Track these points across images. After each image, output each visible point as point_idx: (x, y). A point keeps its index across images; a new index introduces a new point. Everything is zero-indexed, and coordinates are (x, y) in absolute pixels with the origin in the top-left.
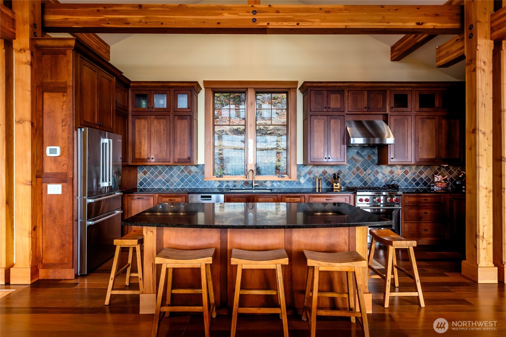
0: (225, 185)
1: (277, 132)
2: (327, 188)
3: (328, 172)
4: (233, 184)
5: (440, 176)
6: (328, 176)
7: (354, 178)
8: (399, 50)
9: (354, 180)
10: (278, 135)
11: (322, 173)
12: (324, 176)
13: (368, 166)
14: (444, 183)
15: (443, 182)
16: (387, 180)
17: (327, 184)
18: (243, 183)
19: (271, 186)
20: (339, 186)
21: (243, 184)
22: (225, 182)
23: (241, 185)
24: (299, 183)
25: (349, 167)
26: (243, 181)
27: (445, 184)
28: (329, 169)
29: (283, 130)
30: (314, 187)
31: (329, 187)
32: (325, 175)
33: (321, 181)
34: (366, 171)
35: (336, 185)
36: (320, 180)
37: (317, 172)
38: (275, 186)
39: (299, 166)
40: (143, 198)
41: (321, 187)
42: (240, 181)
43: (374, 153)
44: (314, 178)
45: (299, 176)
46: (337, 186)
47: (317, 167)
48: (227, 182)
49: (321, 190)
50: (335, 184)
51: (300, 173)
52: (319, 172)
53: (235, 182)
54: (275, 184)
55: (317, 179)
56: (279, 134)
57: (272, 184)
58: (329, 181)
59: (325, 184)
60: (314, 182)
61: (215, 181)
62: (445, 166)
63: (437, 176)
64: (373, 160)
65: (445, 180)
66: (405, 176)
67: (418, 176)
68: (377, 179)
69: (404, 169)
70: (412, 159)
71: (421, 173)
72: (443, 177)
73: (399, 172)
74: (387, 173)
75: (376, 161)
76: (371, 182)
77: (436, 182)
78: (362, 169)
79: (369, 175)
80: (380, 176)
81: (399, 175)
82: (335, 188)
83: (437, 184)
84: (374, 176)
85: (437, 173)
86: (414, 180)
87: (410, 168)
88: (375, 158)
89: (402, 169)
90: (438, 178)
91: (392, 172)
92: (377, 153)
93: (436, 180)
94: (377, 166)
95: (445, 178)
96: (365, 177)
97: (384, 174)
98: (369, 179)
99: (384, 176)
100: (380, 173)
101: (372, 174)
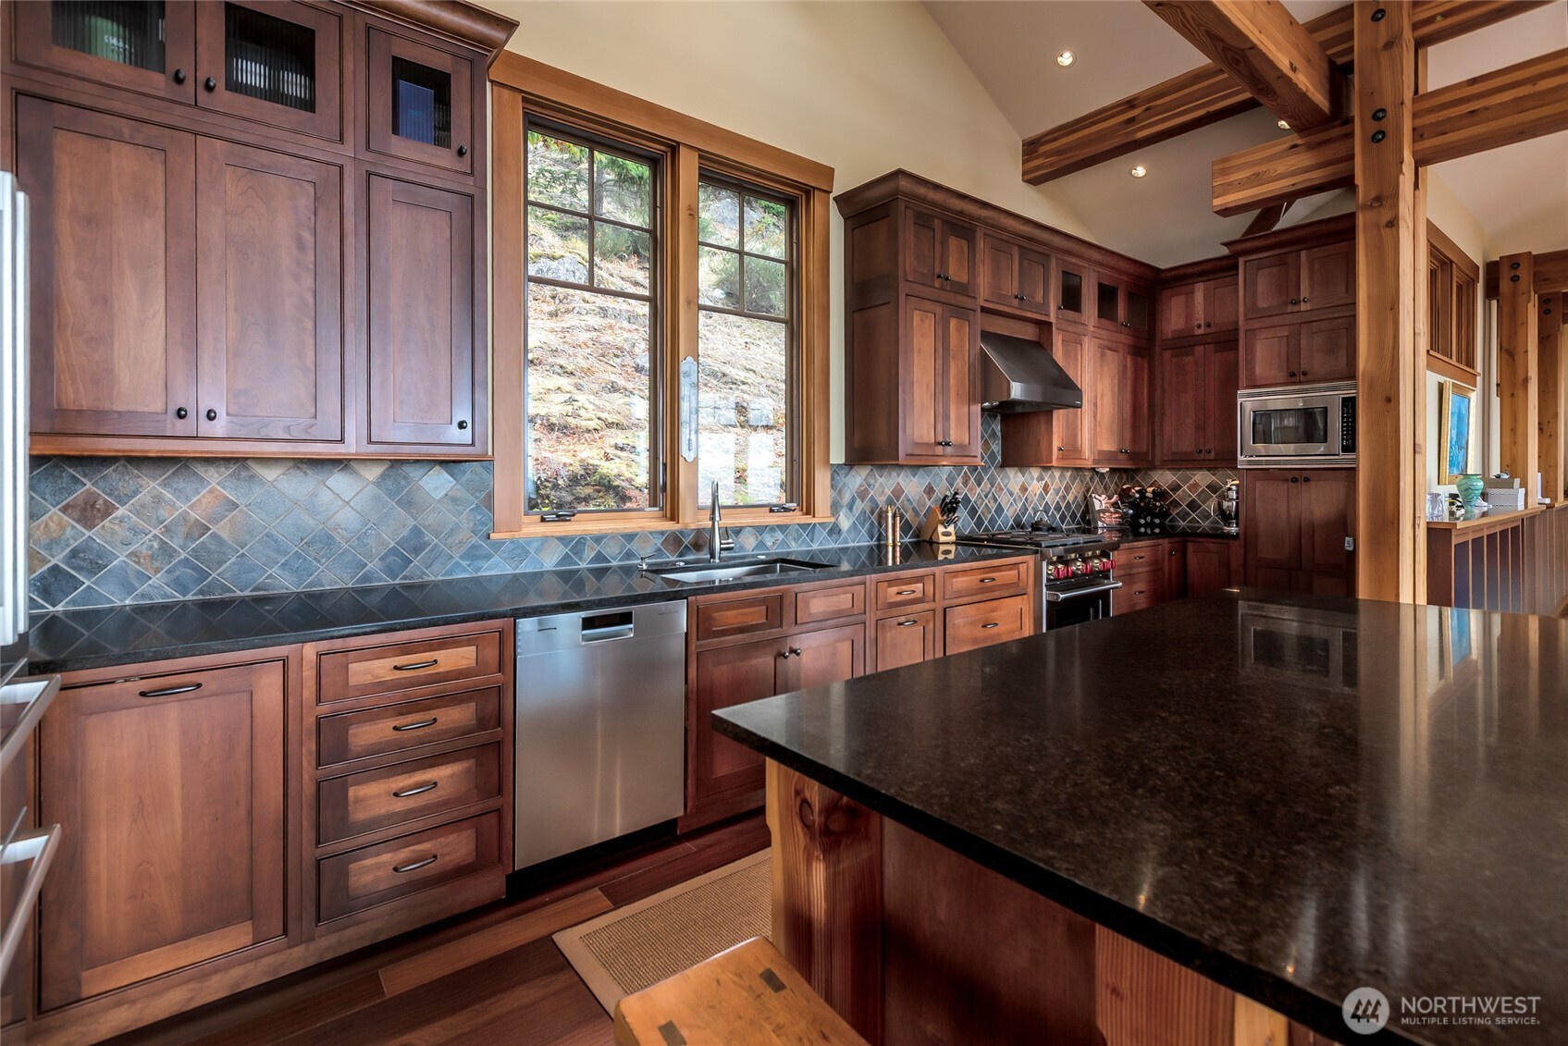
0: (589, 554)
1: (551, 360)
4: (623, 546)
5: (1104, 496)
6: (906, 504)
8: (1059, 152)
10: (558, 369)
11: (892, 492)
13: (985, 471)
14: (1115, 513)
15: (1112, 510)
16: (1017, 510)
18: (659, 542)
19: (756, 548)
20: (953, 533)
21: (662, 544)
22: (590, 542)
23: (653, 550)
24: (834, 530)
26: (662, 533)
27: (1117, 515)
29: (570, 355)
30: (873, 542)
32: (898, 501)
33: (897, 518)
35: (945, 530)
37: (881, 490)
38: (769, 544)
39: (836, 469)
40: (199, 686)
41: (898, 540)
42: (651, 533)
43: (994, 433)
44: (872, 512)
45: (835, 508)
46: (948, 534)
47: (880, 473)
48: (598, 539)
51: (840, 493)
53: (630, 537)
54: (769, 541)
55: (891, 515)
56: (561, 367)
57: (760, 538)
58: (906, 519)
61: (545, 539)
62: (1105, 470)
63: (1097, 496)
64: (993, 456)
65: (1115, 505)
66: (1044, 499)
67: (1064, 497)
68: (1000, 509)
69: (1043, 479)
70: (1087, 452)
71: (1067, 489)
72: (1110, 498)
73: (1036, 487)
74: (1016, 491)
75: (999, 458)
76: (989, 516)
77: (1100, 511)
78: (972, 479)
79: (986, 497)
80: (1004, 500)
81: (1035, 495)
82: (942, 539)
83: (1102, 515)
84: (995, 500)
85: (1090, 489)
86: (1058, 508)
87: (1052, 477)
88: (996, 447)
89: (1040, 478)
90: (1100, 502)
91: (1024, 489)
92: (999, 434)
93: (1097, 508)
94: (999, 469)
95: (1112, 500)
96: (978, 503)
97: (1011, 494)
98: (985, 510)
99: (1012, 500)
100: (1005, 490)
101: (990, 495)
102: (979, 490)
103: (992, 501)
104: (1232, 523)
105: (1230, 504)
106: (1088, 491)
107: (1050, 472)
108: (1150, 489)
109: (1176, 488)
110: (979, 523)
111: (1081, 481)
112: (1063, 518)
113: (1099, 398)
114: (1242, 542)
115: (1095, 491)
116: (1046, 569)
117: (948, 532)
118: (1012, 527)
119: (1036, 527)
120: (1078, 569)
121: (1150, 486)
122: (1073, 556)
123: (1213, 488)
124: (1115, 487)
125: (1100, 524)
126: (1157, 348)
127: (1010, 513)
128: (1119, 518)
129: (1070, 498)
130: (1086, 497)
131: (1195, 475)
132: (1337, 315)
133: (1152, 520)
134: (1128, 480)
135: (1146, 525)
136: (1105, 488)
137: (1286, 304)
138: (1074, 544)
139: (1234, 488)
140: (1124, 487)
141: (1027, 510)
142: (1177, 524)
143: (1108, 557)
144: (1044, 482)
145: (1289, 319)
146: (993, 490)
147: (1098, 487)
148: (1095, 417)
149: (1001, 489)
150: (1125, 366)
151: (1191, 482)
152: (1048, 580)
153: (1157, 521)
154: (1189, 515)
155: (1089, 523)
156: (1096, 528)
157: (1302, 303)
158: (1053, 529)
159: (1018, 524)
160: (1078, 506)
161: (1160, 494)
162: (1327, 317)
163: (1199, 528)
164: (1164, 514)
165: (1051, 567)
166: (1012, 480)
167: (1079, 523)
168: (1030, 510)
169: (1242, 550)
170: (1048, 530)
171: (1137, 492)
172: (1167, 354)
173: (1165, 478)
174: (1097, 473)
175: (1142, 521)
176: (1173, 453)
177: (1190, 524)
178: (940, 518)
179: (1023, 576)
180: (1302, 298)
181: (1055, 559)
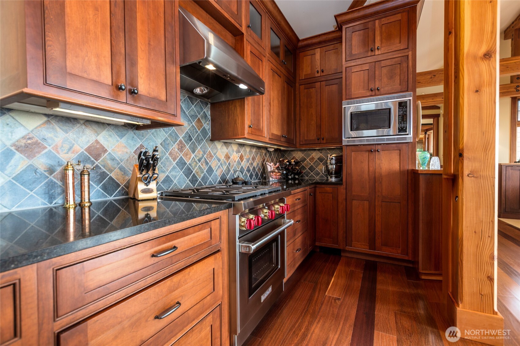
2: (105, 202)
3: (109, 150)
5: (272, 164)
6: (110, 162)
7: (174, 168)
9: (173, 173)
11: (86, 150)
12: (93, 163)
13: (198, 142)
14: (278, 173)
15: (276, 171)
16: (223, 171)
17: (105, 188)
20: (155, 190)
25: (164, 141)
28: (110, 139)
30: (52, 205)
31: (112, 198)
32: (97, 160)
33: (86, 177)
34: (194, 152)
35: (145, 187)
36: (82, 174)
37: (67, 146)
41: (87, 200)
43: (205, 116)
44: (51, 171)
46: (150, 191)
47: (65, 128)
49: (87, 210)
50: (141, 186)
52: (76, 147)
55: (70, 173)
58: (111, 178)
59: (97, 188)
60: (51, 185)
62: (272, 150)
63: (269, 164)
64: (204, 131)
65: (277, 168)
66: (241, 164)
67: (252, 164)
68: (210, 170)
69: (239, 152)
70: (266, 133)
71: (254, 159)
72: (275, 165)
73: (235, 156)
74: (222, 158)
75: (210, 134)
76: (202, 175)
77: (270, 172)
78: (187, 147)
79: (199, 160)
80: (214, 164)
81: (235, 161)
82: (141, 196)
83: (272, 174)
84: (207, 163)
85: (265, 160)
86: (248, 170)
87: (245, 151)
88: (207, 126)
89: (238, 152)
90: (270, 167)
91: (228, 157)
92: (210, 117)
93: (269, 170)
94: (210, 142)
95: (277, 166)
96: (193, 165)
97: (219, 160)
98: (199, 170)
99: (219, 164)
100: (214, 157)
101: (203, 160)
102: (193, 156)
103: (204, 164)
104: (333, 176)
105: (332, 166)
106: (264, 161)
107: (244, 148)
108: (293, 161)
109: (304, 160)
110: (194, 180)
111: (261, 155)
112: (251, 176)
113: (272, 100)
114: (345, 187)
115: (267, 161)
116: (239, 222)
117: (149, 189)
118: (220, 183)
119: (235, 182)
120: (265, 216)
121: (292, 159)
122: (261, 206)
123: (321, 159)
124: (276, 160)
125: (271, 179)
126: (297, 84)
127: (218, 173)
128: (280, 175)
129: (255, 164)
130: (263, 164)
131: (312, 153)
132: (394, 56)
133: (294, 176)
134: (281, 156)
135: (291, 179)
136: (272, 160)
137: (367, 51)
138: (262, 195)
139: (333, 158)
140: (281, 160)
141: (230, 171)
142: (304, 178)
143: (283, 202)
144: (240, 154)
145: (369, 60)
146: (205, 156)
147: (268, 159)
148: (270, 111)
149: (211, 156)
150: (284, 87)
151: (311, 157)
152: (241, 231)
153: (297, 177)
154: (310, 173)
155: (265, 178)
156: (269, 181)
157: (376, 51)
158: (245, 183)
159: (224, 180)
160: (259, 169)
161: (297, 163)
162: (391, 57)
163: (314, 180)
164: (299, 173)
165: (243, 219)
166: (219, 150)
167: (259, 179)
168: (232, 171)
169: (345, 191)
170: (243, 183)
171: (287, 162)
172: (302, 87)
173: (298, 155)
174: (268, 151)
175: (290, 177)
176: (305, 140)
177: (310, 178)
178: (139, 176)
179: (216, 233)
180: (376, 47)
181: (247, 211)
